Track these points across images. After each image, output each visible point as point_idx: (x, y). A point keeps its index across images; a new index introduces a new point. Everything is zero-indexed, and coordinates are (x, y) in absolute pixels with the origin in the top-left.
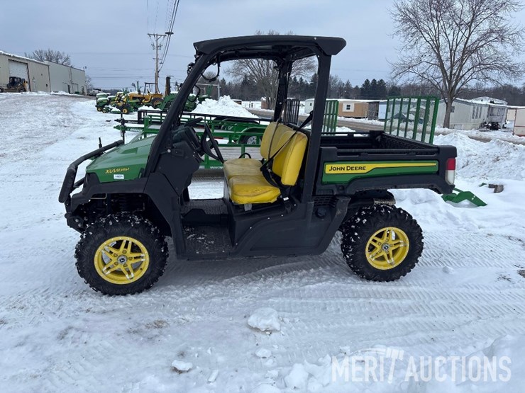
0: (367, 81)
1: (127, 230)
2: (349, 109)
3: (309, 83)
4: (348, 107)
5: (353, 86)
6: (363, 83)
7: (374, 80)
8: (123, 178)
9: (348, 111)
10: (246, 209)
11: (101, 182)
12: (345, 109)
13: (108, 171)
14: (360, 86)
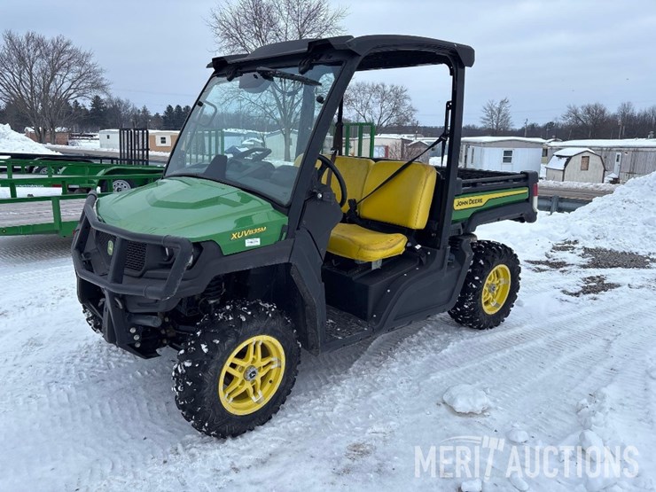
0: (170, 108)
1: (263, 324)
2: (164, 142)
3: (89, 108)
4: (163, 140)
5: (153, 114)
6: (165, 110)
7: (178, 106)
8: (259, 244)
9: (163, 145)
10: (374, 267)
11: (225, 254)
12: (159, 143)
13: (234, 236)
14: (162, 114)
